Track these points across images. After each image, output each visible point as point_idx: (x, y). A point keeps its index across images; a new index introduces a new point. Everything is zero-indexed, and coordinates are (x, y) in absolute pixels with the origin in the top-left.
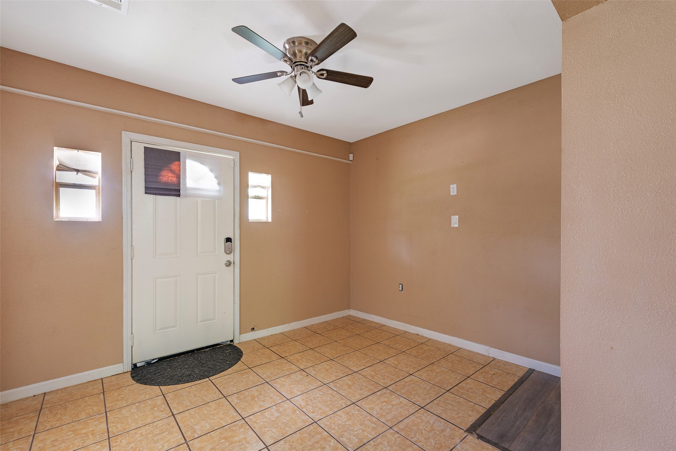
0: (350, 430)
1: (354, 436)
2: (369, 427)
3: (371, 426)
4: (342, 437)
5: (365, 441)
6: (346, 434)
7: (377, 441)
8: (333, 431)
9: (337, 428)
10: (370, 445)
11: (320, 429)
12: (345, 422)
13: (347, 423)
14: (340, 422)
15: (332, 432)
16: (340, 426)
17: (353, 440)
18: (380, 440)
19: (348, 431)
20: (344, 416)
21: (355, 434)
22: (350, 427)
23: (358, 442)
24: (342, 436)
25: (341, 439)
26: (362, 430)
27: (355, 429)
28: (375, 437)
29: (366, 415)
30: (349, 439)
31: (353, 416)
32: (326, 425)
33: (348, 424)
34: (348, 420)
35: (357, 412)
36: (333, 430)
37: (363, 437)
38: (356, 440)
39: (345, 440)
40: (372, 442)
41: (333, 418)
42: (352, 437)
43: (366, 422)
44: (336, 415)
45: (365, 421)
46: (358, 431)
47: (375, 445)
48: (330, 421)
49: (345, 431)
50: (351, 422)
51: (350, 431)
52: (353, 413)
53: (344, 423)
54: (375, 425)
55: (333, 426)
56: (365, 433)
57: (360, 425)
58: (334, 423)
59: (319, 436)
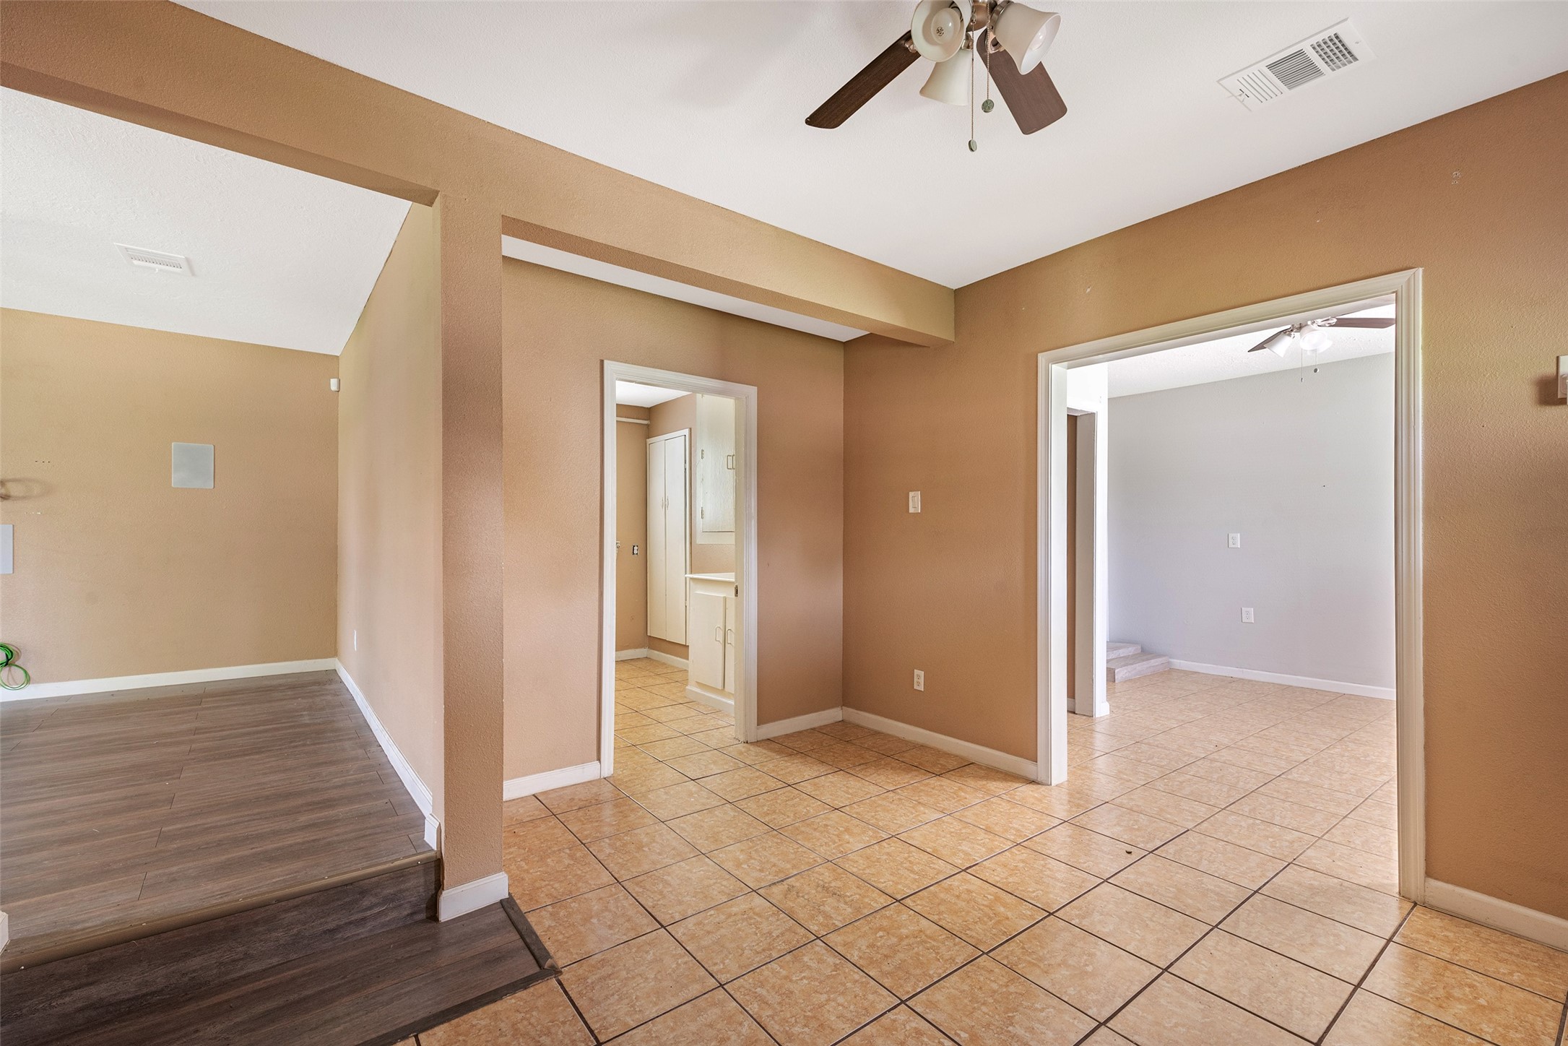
0: (818, 979)
1: (809, 967)
2: (773, 987)
3: (768, 990)
4: (836, 965)
5: (788, 957)
6: (828, 972)
7: (763, 957)
8: (857, 977)
9: (849, 985)
10: (779, 951)
11: (887, 982)
12: (828, 1000)
13: (824, 997)
14: (841, 1000)
15: (858, 975)
16: (841, 989)
17: (812, 960)
18: (757, 959)
19: (822, 978)
20: (833, 1018)
21: (807, 971)
22: (818, 986)
23: (804, 955)
24: (836, 968)
25: (838, 962)
26: (791, 981)
27: (807, 982)
28: (764, 965)
29: (772, 1022)
30: (820, 961)
31: (808, 1017)
32: (876, 992)
33: (821, 994)
34: (821, 1006)
35: (797, 1029)
36: (856, 981)
37: (791, 966)
38: (806, 959)
39: (828, 959)
40: (775, 955)
41: (860, 1010)
42: (813, 965)
43: (778, 999)
44: (853, 1021)
45: (780, 1003)
46: (800, 977)
47: (771, 950)
48: (866, 1004)
49: (828, 977)
50: (815, 1000)
51: (817, 976)
52: (806, 1029)
53: (832, 996)
54: (756, 993)
55: (858, 990)
56: (784, 973)
57: (792, 992)
58: (855, 997)
59: (886, 968)
